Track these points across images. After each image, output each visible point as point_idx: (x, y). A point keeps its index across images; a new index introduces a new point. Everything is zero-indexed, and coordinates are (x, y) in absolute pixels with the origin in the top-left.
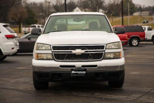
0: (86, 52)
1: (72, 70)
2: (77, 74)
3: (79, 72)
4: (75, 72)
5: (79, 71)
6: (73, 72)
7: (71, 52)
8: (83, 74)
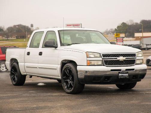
0: (126, 58)
1: (119, 73)
2: (123, 76)
3: (124, 75)
4: (121, 75)
5: (124, 73)
6: (120, 75)
7: (117, 59)
8: (126, 76)
